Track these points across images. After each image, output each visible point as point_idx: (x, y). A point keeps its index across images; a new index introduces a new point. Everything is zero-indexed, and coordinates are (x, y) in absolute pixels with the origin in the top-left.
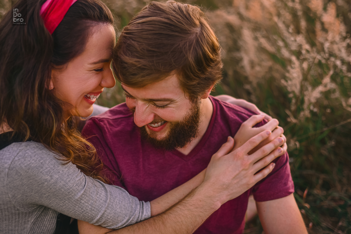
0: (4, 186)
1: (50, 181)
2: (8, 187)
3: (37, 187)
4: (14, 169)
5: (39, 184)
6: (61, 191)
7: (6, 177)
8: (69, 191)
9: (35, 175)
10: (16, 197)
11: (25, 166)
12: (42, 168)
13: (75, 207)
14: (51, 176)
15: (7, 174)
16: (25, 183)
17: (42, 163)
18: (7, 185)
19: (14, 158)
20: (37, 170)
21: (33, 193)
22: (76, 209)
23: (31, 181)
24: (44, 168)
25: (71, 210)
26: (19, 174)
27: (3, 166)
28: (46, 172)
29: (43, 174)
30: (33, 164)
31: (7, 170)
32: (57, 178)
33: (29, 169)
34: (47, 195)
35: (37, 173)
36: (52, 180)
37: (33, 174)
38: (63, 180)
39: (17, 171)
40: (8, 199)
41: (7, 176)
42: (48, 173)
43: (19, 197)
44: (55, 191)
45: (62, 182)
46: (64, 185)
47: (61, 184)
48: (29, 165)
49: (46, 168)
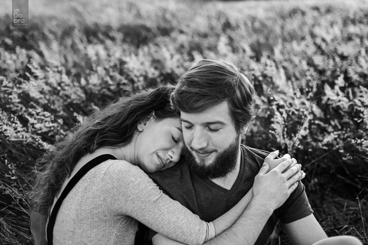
0: (98, 190)
1: (134, 182)
2: (102, 190)
3: (124, 189)
4: (109, 174)
5: (126, 185)
6: (143, 192)
7: (101, 181)
8: (149, 194)
9: (124, 177)
10: (107, 200)
11: (118, 171)
12: (129, 172)
13: (154, 209)
14: (136, 178)
15: (102, 178)
16: (115, 185)
17: (129, 169)
18: (101, 188)
19: (109, 167)
20: (125, 173)
21: (120, 197)
22: (156, 212)
23: (120, 183)
24: (131, 172)
25: (151, 213)
26: (112, 178)
27: (100, 173)
28: (132, 175)
29: (130, 176)
30: (123, 169)
31: (103, 175)
32: (140, 181)
33: (120, 172)
34: (131, 197)
35: (126, 176)
36: (136, 182)
37: (122, 176)
38: (144, 183)
39: (111, 175)
40: (100, 202)
41: (103, 180)
42: (134, 176)
43: (109, 200)
44: (138, 193)
45: (144, 184)
46: (145, 188)
47: (142, 186)
48: (120, 169)
49: (133, 173)
